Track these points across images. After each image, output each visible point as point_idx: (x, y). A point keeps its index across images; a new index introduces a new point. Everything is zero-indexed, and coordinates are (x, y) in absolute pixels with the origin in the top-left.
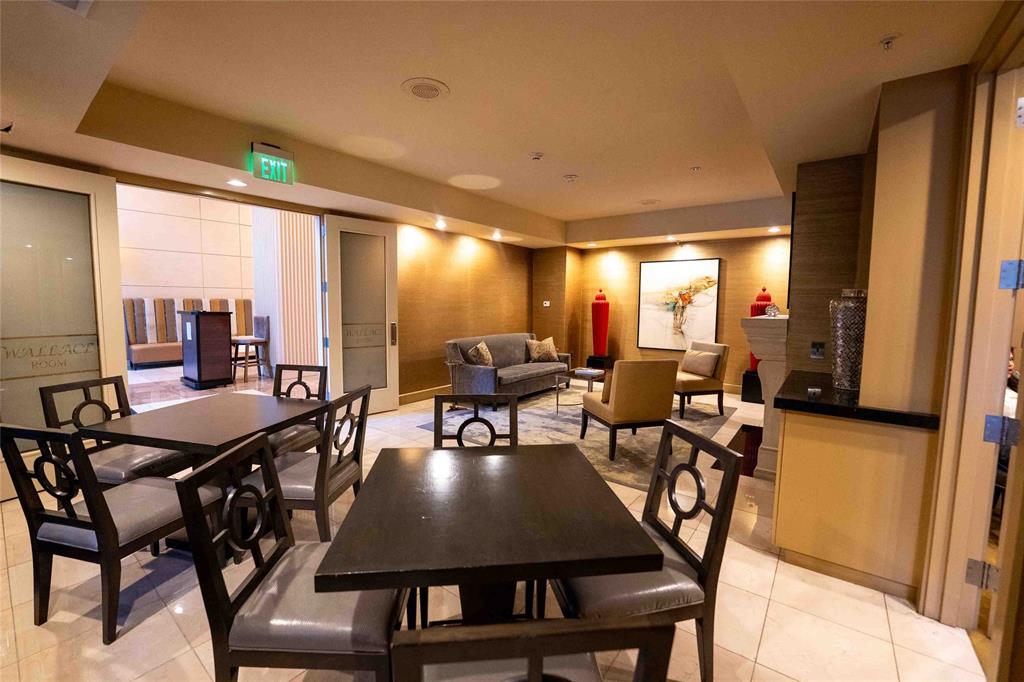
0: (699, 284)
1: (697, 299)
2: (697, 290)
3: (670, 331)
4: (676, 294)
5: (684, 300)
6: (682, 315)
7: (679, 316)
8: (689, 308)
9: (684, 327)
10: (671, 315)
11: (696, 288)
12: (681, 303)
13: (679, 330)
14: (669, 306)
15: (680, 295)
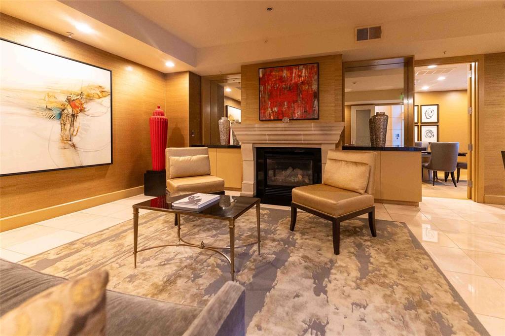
0: (93, 92)
1: (90, 107)
2: (90, 98)
3: (56, 145)
4: (63, 99)
5: (74, 107)
6: (72, 125)
7: (68, 126)
8: (81, 117)
9: (75, 140)
10: (56, 125)
11: (88, 96)
12: (69, 110)
13: (68, 142)
14: (51, 113)
15: (69, 100)
